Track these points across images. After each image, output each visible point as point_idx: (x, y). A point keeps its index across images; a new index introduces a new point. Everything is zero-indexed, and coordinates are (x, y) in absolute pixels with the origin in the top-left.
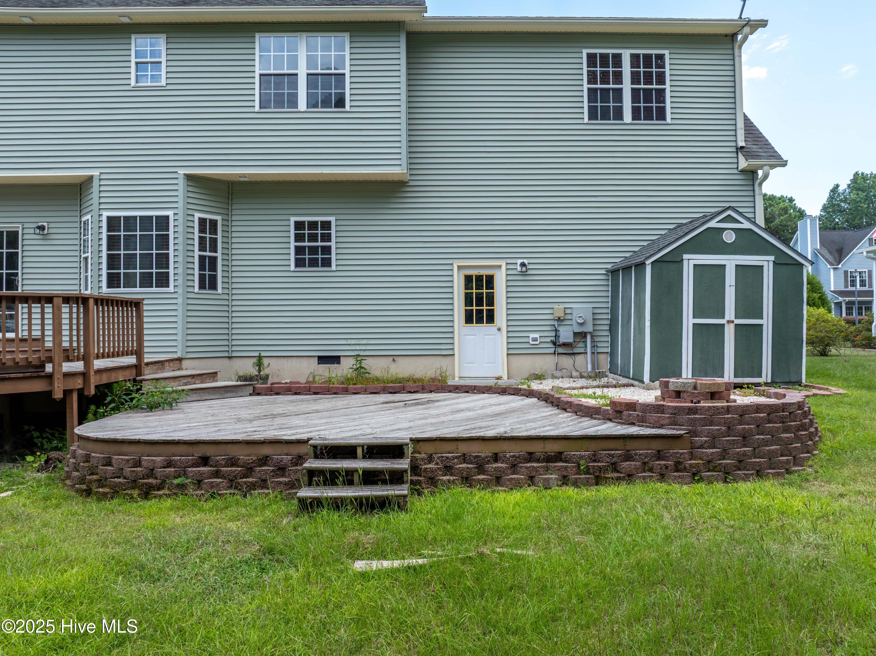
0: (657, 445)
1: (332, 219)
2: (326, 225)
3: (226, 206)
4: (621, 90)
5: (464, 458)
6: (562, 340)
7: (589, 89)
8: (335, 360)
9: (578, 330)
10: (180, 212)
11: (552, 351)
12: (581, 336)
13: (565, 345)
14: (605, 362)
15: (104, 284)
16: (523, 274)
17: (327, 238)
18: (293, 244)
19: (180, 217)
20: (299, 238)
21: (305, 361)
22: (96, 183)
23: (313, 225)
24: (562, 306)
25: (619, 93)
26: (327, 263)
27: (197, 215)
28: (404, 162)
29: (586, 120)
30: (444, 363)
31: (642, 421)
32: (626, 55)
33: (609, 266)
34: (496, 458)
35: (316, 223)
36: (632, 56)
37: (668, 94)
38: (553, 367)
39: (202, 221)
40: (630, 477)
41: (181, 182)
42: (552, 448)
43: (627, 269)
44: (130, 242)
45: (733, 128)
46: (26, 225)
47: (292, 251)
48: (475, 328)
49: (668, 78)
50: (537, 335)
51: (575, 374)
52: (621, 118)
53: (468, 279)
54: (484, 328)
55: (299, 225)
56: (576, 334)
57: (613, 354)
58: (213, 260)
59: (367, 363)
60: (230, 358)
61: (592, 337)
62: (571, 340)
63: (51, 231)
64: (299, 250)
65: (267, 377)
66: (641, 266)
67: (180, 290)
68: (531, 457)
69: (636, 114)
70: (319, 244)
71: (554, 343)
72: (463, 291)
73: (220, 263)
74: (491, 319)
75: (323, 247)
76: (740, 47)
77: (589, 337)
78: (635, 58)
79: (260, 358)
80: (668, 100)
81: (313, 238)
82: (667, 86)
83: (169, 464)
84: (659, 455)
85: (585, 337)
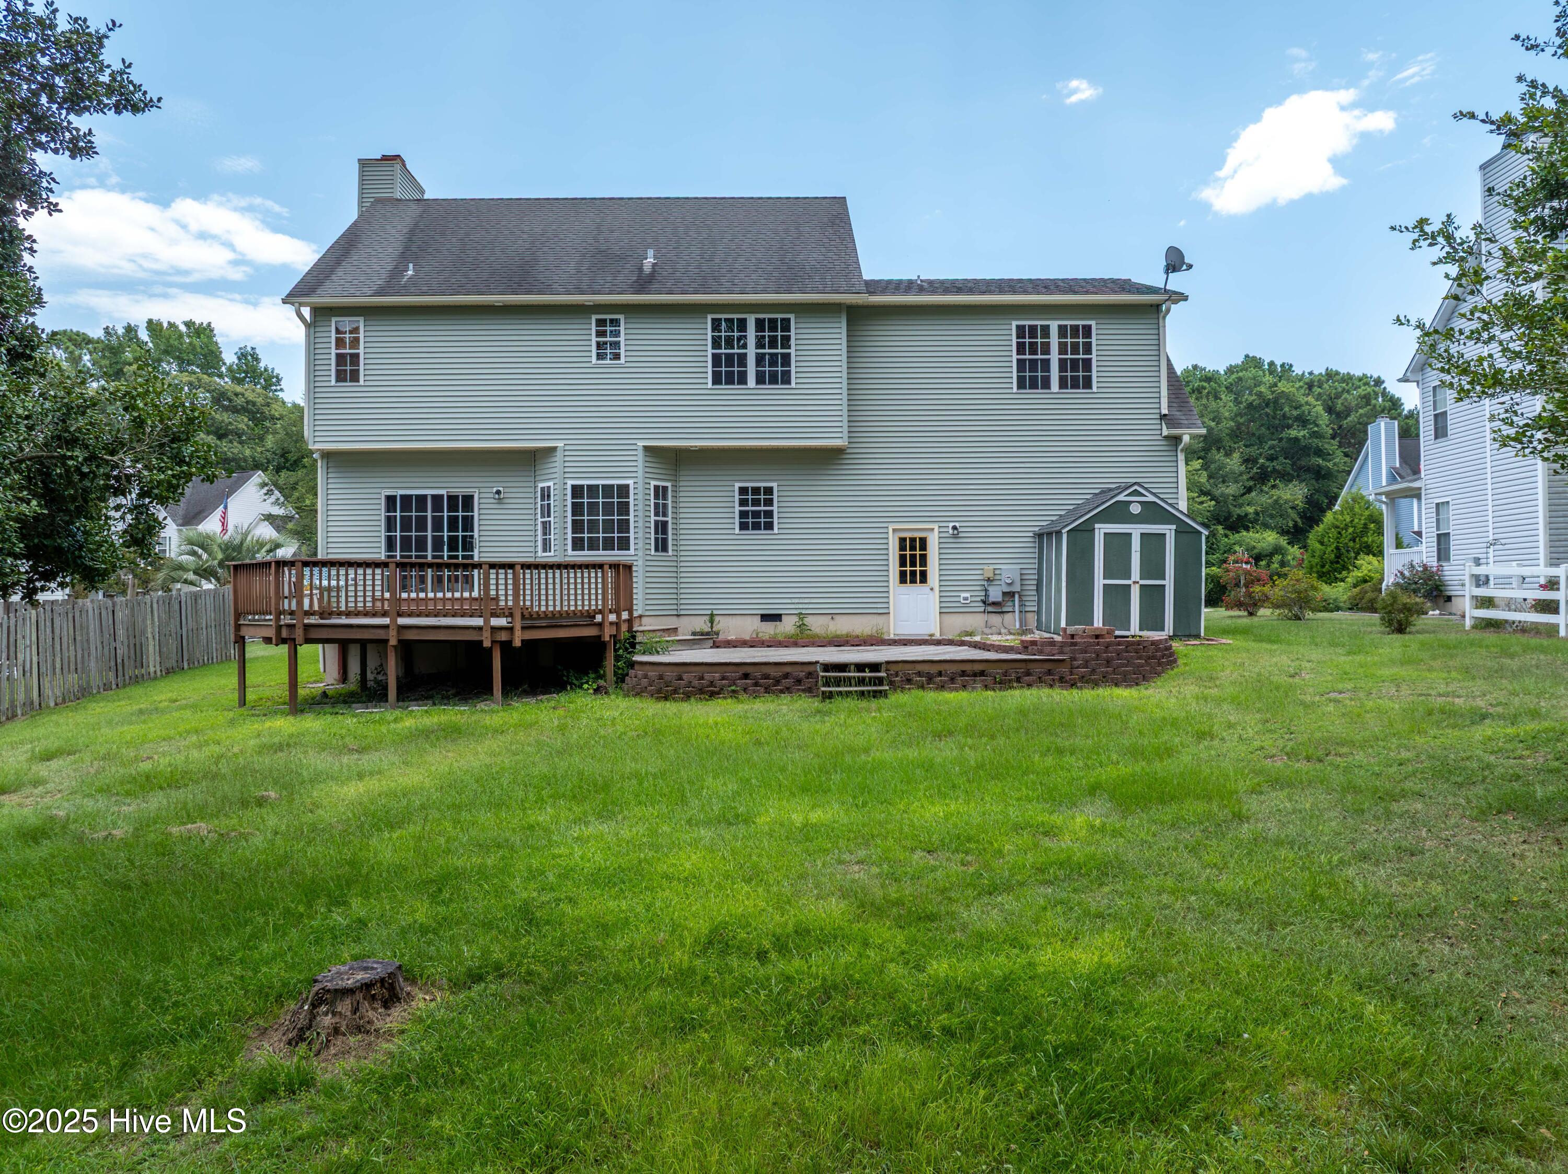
0: (1048, 666)
1: (774, 485)
2: (769, 491)
3: (673, 472)
4: (1049, 360)
5: (919, 674)
6: (991, 599)
7: (1018, 360)
8: (777, 618)
9: (1007, 589)
10: (640, 481)
11: (982, 609)
12: (1009, 595)
13: (994, 604)
14: (1032, 619)
15: (569, 547)
16: (955, 536)
17: (769, 502)
18: (737, 509)
19: (640, 486)
20: (743, 503)
21: (749, 619)
22: (559, 454)
23: (756, 491)
24: (992, 567)
25: (1046, 364)
26: (769, 526)
27: (653, 483)
28: (846, 435)
29: (1015, 390)
30: (880, 620)
31: (1041, 652)
32: (1054, 326)
33: (1037, 529)
34: (940, 674)
35: (759, 488)
36: (1060, 327)
37: (1094, 364)
38: (983, 625)
39: (656, 488)
40: (1029, 685)
41: (640, 453)
42: (978, 667)
43: (1049, 534)
44: (593, 508)
45: (1157, 395)
46: (482, 490)
47: (737, 515)
48: (909, 588)
49: (1094, 348)
50: (967, 595)
51: (1003, 631)
52: (1049, 388)
53: (902, 540)
54: (918, 588)
55: (743, 491)
56: (1004, 594)
57: (1039, 613)
58: (665, 524)
59: (809, 620)
60: (678, 616)
61: (1020, 596)
62: (1000, 599)
63: (507, 495)
64: (743, 514)
65: (717, 634)
66: (1059, 533)
67: (640, 553)
68: (964, 673)
69: (1063, 384)
70: (762, 508)
71: (984, 602)
72: (897, 553)
73: (670, 526)
74: (924, 578)
75: (765, 512)
76: (1164, 318)
77: (1017, 596)
78: (1062, 330)
79: (712, 615)
80: (1094, 369)
81: (756, 503)
82: (1094, 356)
83: (723, 678)
84: (1049, 672)
85: (1013, 596)
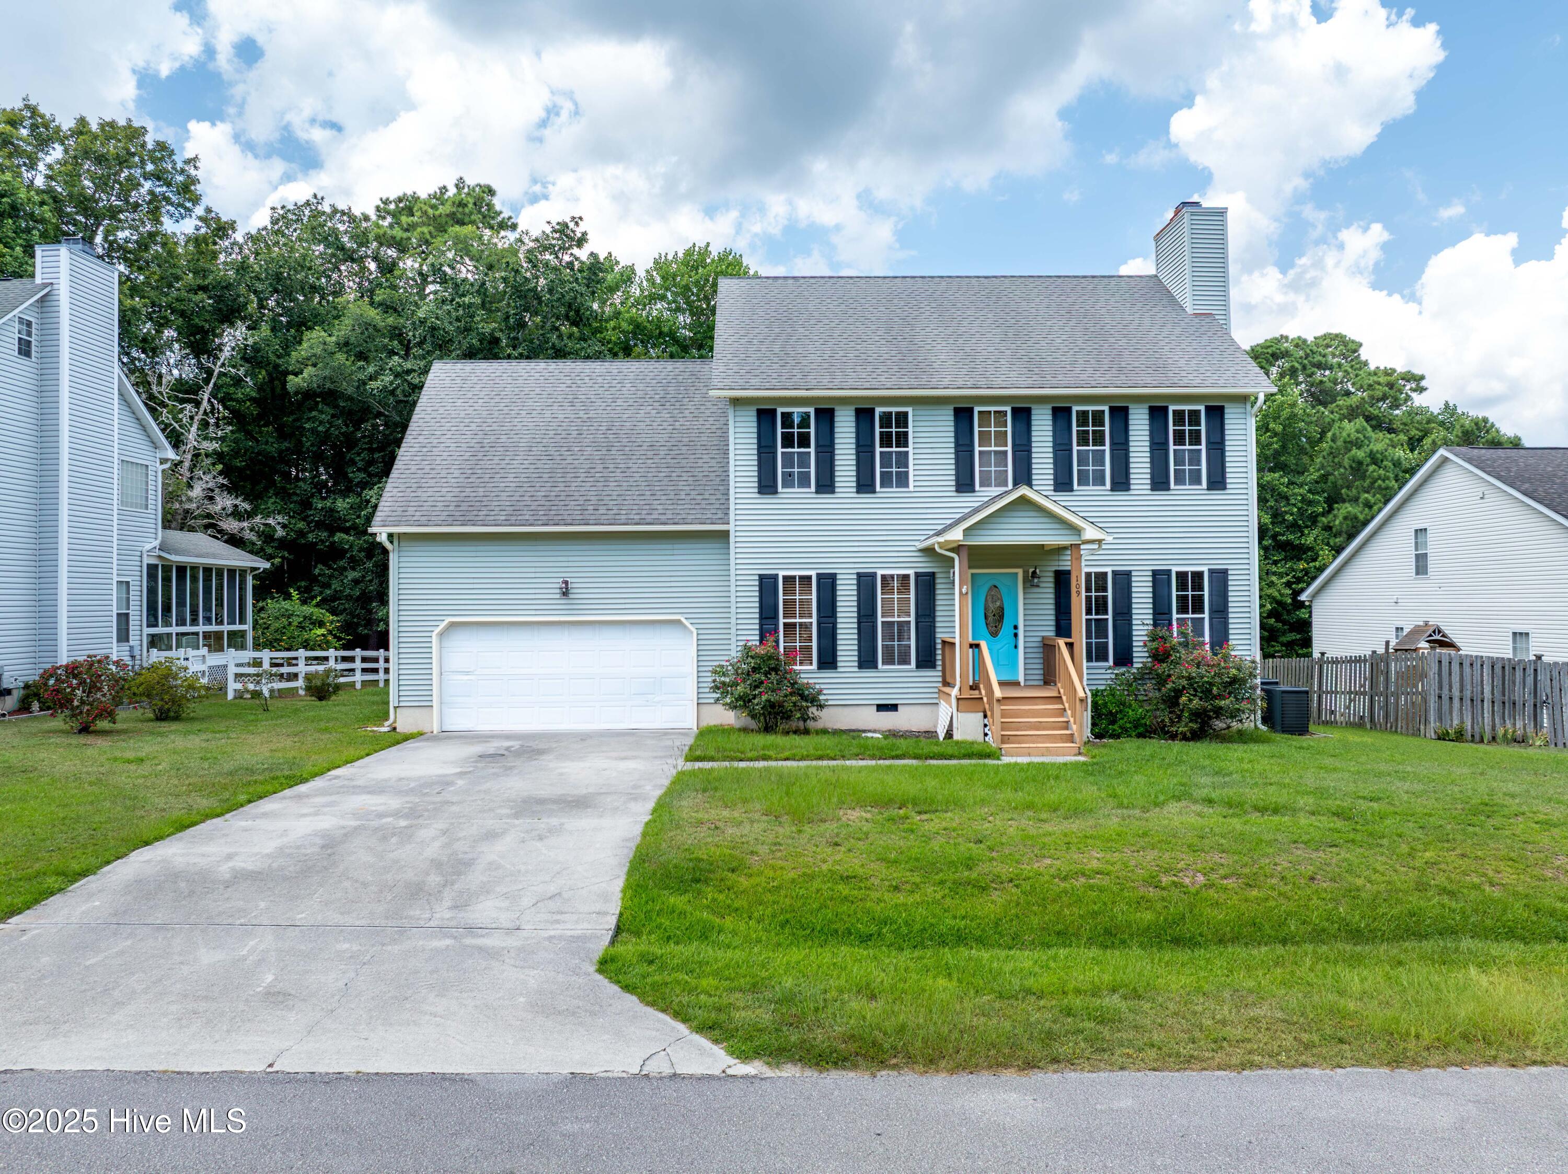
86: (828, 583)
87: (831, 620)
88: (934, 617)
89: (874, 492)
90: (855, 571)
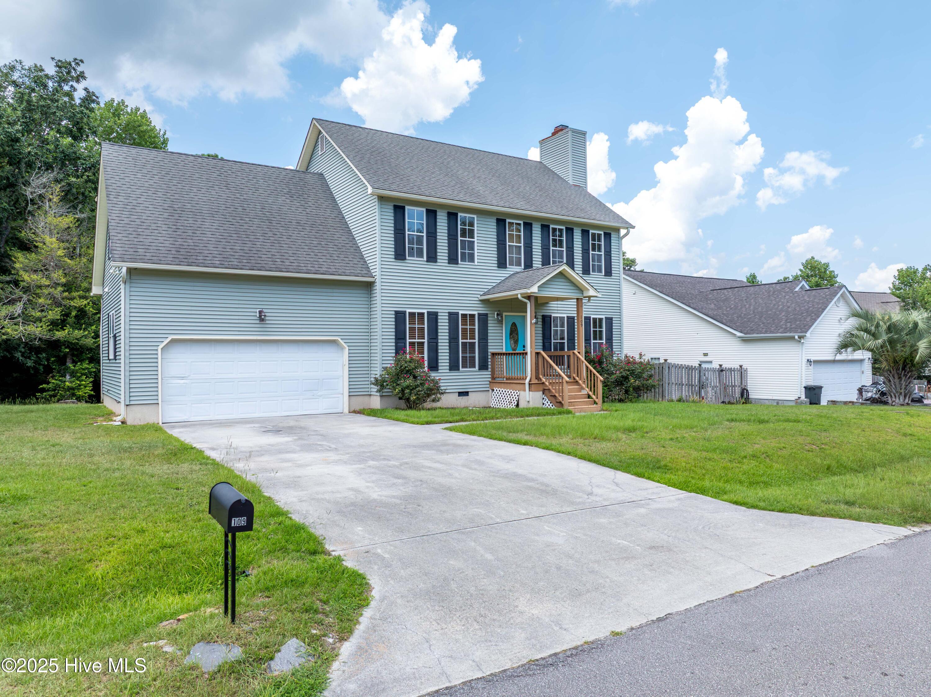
86: (433, 317)
87: (435, 341)
88: (487, 340)
89: (457, 264)
90: (447, 311)
